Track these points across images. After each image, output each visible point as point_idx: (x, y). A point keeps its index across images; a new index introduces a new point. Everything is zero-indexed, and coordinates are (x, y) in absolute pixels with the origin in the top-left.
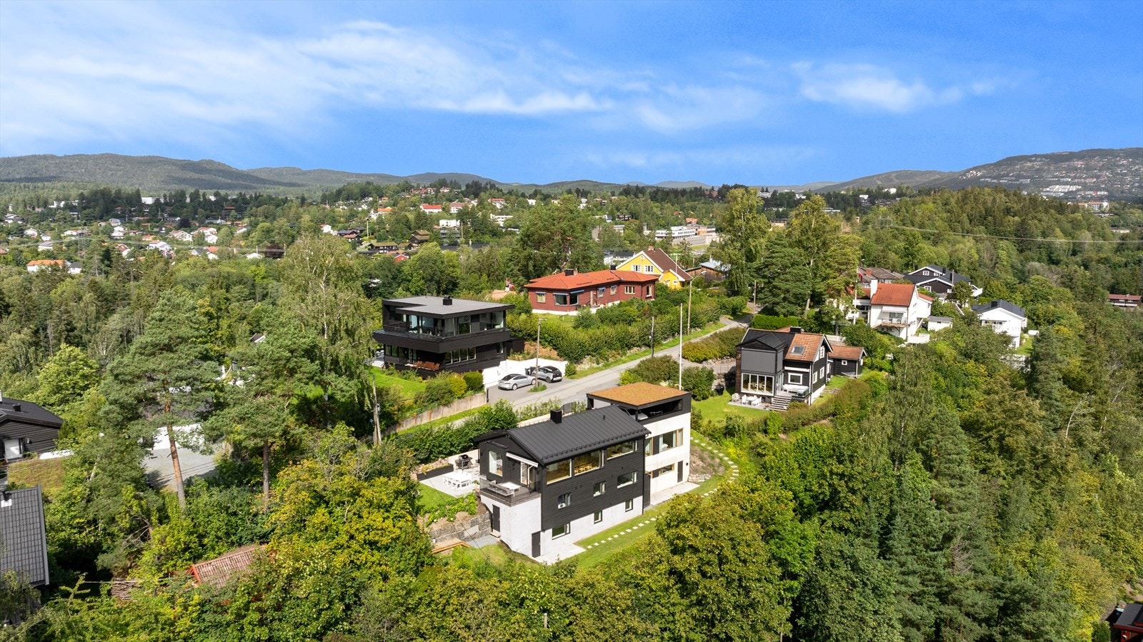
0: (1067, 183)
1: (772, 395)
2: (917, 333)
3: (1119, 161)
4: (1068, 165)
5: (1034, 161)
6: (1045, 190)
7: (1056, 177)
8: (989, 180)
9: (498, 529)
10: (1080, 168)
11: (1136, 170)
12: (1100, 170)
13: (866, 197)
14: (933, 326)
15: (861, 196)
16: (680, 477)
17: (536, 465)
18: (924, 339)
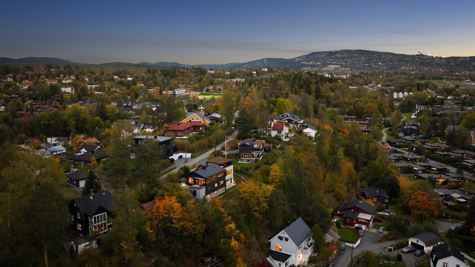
0: (335, 64)
1: (250, 159)
2: (285, 138)
3: (354, 55)
4: (335, 56)
5: (322, 54)
6: (327, 67)
7: (331, 61)
8: (305, 63)
9: (196, 196)
10: (340, 58)
11: (360, 59)
12: (347, 59)
13: (255, 73)
14: (290, 135)
15: (253, 72)
16: (231, 183)
17: (204, 179)
18: (287, 140)
